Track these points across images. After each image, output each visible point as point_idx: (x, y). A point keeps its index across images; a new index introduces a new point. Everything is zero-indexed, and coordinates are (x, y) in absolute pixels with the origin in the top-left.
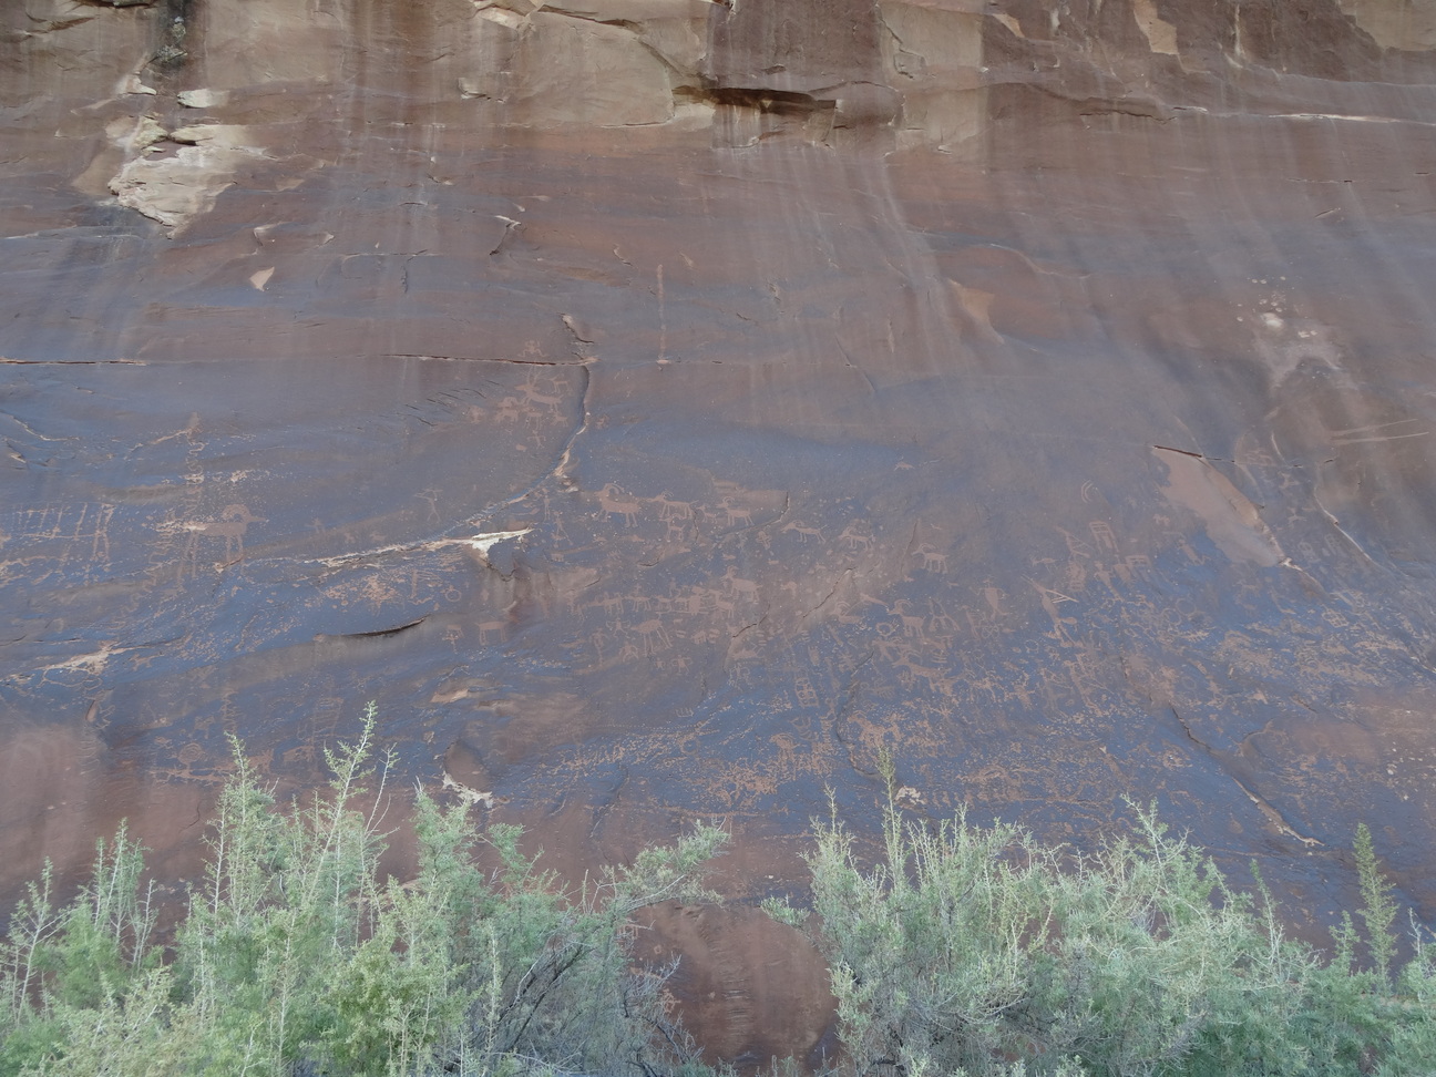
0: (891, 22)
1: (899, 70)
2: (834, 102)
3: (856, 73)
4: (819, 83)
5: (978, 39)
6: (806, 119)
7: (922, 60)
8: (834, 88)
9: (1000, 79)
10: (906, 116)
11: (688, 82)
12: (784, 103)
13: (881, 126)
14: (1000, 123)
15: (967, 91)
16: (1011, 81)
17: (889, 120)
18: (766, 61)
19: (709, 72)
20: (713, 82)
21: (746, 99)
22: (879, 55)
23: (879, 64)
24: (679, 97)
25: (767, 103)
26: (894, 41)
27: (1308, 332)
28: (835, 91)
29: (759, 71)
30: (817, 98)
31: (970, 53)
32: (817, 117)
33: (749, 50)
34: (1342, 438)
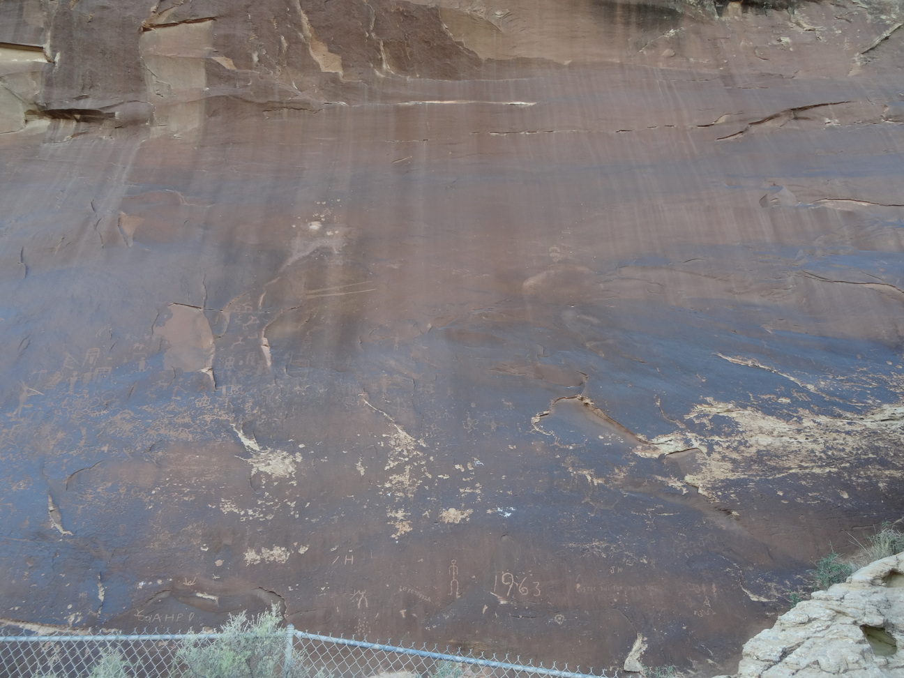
0: (150, 67)
1: (156, 92)
2: (114, 113)
3: (130, 96)
4: (107, 103)
5: (203, 72)
6: (101, 124)
7: (169, 86)
8: (116, 105)
9: (213, 94)
10: (156, 119)
11: (31, 108)
12: (87, 116)
13: (142, 125)
15: (192, 102)
16: (220, 94)
17: (146, 121)
18: (76, 93)
19: (41, 102)
20: (43, 107)
21: (66, 115)
22: (145, 85)
23: (145, 90)
24: (30, 116)
25: (78, 116)
26: (153, 76)
27: (334, 231)
28: (116, 107)
29: (71, 99)
30: (105, 112)
31: (198, 81)
32: (107, 123)
33: (66, 87)
34: (313, 294)
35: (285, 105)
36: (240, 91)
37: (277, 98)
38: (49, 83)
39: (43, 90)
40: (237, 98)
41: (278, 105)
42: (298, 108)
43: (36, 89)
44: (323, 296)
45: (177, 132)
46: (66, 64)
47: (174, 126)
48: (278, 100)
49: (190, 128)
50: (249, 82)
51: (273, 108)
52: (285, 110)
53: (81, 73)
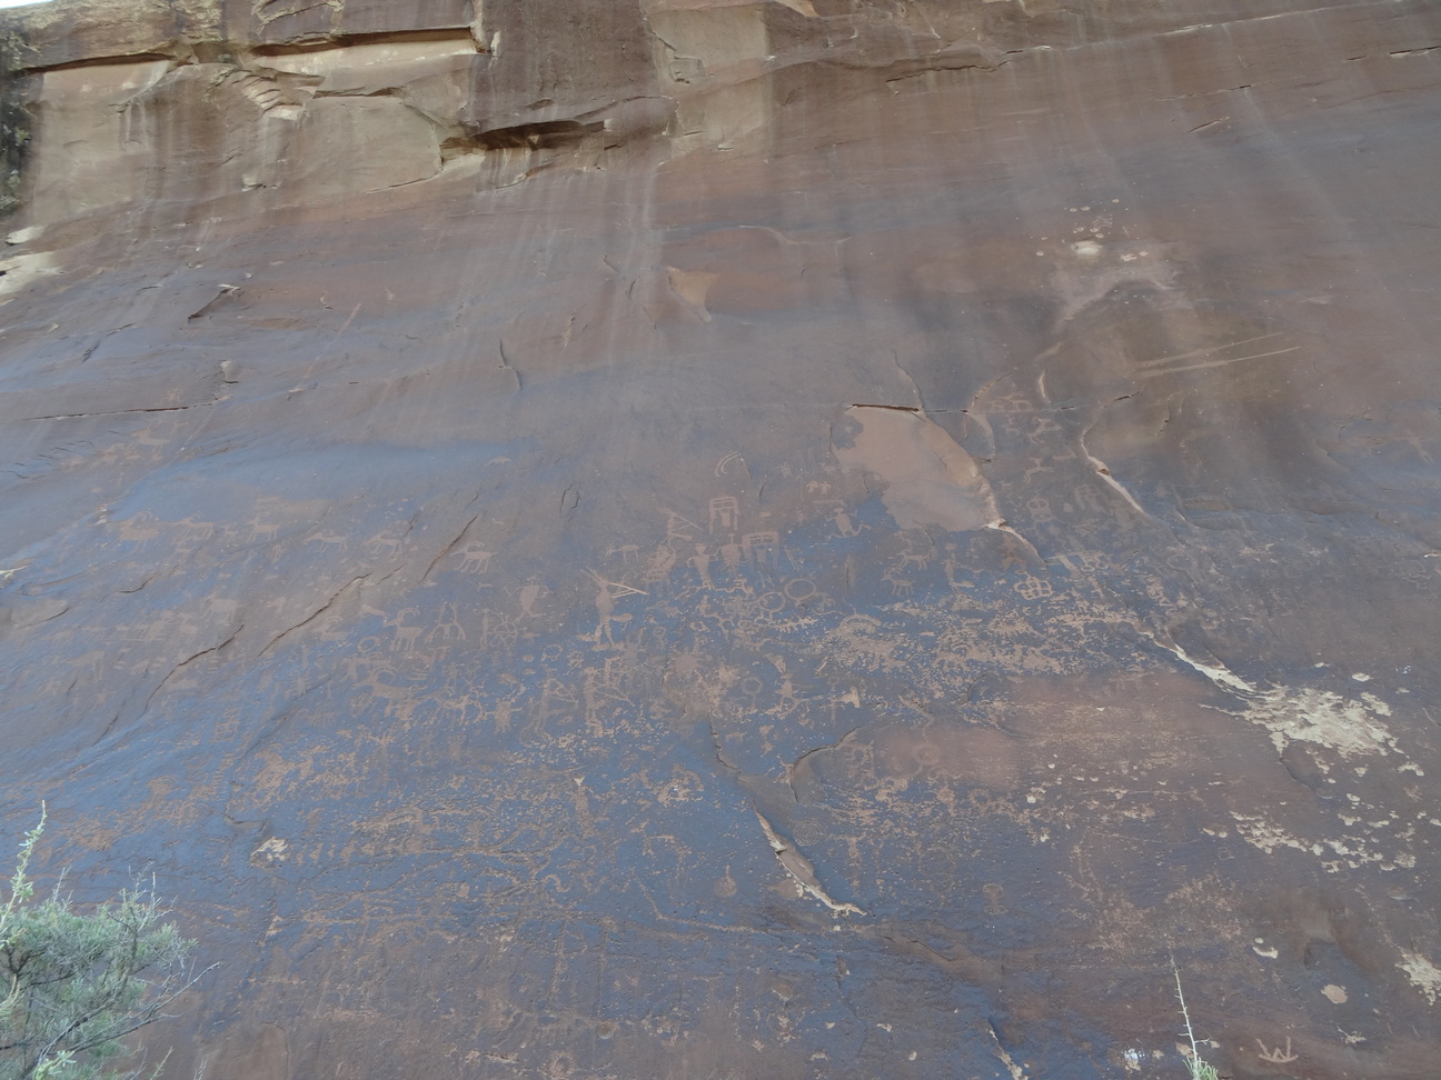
0: (662, 32)
1: (675, 78)
2: (602, 123)
3: (629, 91)
4: (588, 108)
5: (761, 29)
6: (577, 147)
7: (699, 62)
8: (603, 109)
9: (785, 64)
10: (680, 121)
11: (453, 134)
12: (551, 135)
13: (655, 137)
14: (789, 108)
15: (748, 82)
16: (798, 61)
17: (662, 129)
18: (531, 98)
19: (470, 120)
20: (475, 128)
21: (514, 139)
22: (654, 68)
23: (654, 77)
24: (448, 151)
25: (535, 138)
26: (668, 50)
27: (1136, 253)
28: (605, 113)
29: (522, 109)
30: (584, 123)
31: (755, 46)
32: (588, 143)
33: (513, 91)
34: (1152, 368)
35: (929, 65)
36: (837, 52)
37: (912, 54)
38: (483, 86)
39: (473, 99)
40: (835, 64)
41: (915, 66)
42: (955, 67)
43: (459, 101)
44: (1180, 369)
45: (723, 140)
46: (509, 49)
47: (715, 131)
48: (916, 57)
49: (746, 129)
50: (853, 33)
51: (908, 73)
52: (931, 74)
53: (538, 62)
